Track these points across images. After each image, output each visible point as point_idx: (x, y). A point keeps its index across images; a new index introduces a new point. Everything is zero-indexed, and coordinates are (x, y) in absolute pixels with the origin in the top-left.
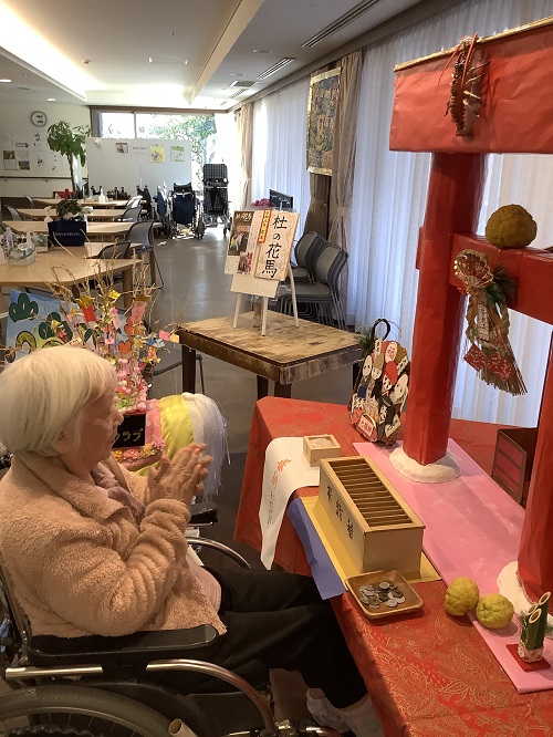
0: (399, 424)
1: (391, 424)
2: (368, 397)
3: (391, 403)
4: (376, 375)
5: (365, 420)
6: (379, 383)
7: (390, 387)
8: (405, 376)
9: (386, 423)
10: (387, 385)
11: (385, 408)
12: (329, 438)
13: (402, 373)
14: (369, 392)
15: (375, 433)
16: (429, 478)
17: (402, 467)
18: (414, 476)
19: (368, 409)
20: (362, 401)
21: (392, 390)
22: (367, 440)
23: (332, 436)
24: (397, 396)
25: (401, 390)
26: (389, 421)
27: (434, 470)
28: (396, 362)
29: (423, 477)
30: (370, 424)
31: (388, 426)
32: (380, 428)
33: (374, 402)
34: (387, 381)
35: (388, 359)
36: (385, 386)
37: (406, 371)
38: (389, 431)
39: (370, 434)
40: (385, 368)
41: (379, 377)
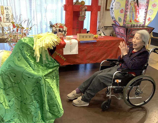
0: (67, 33)
5: (60, 36)
6: (59, 30)
8: (65, 26)
10: (61, 29)
11: (63, 32)
14: (58, 32)
21: (63, 29)
25: (65, 28)
26: (65, 33)
32: (64, 35)
38: (66, 34)
39: (62, 37)
40: (59, 27)
41: (59, 29)
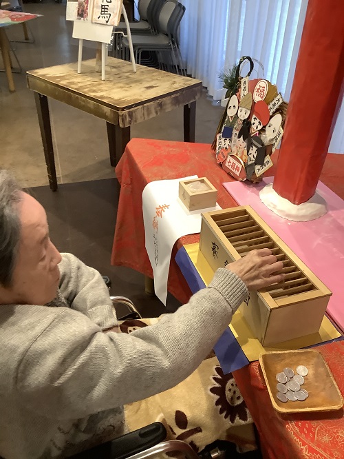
0: (271, 164)
1: (262, 164)
2: (234, 138)
3: (263, 144)
4: (243, 115)
5: (232, 160)
6: (247, 123)
7: (260, 127)
8: (278, 117)
9: (256, 164)
10: (256, 125)
11: (255, 149)
12: (203, 181)
13: (274, 113)
14: (235, 132)
15: (244, 172)
16: (303, 216)
17: (275, 207)
18: (289, 215)
19: (234, 149)
20: (228, 141)
21: (263, 130)
22: (234, 178)
23: (205, 179)
24: (268, 136)
25: (275, 130)
26: (260, 160)
27: (307, 209)
28: (267, 101)
29: (296, 216)
30: (237, 163)
31: (257, 167)
32: (248, 168)
33: (241, 143)
34: (257, 122)
35: (257, 99)
36: (254, 127)
37: (280, 110)
38: (259, 171)
39: (238, 174)
40: (254, 107)
41: (246, 117)
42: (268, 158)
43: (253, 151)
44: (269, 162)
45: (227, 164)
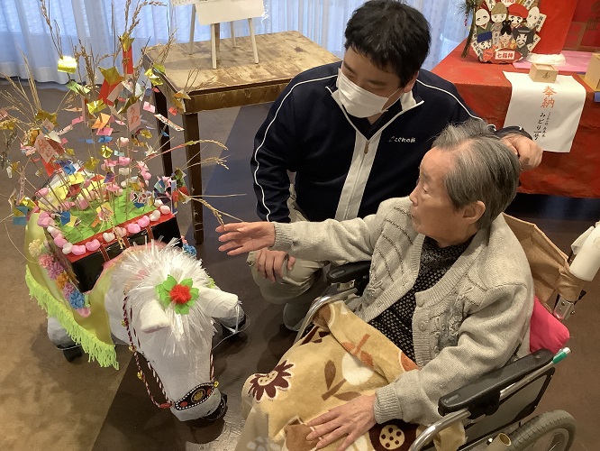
0: (539, 39)
5: (502, 53)
7: (520, 21)
8: (534, 8)
9: (527, 43)
10: (516, 21)
11: (522, 36)
13: (530, 7)
20: (487, 42)
21: (525, 20)
22: (509, 63)
24: (530, 23)
25: (535, 17)
30: (509, 52)
31: (528, 46)
34: (516, 19)
36: (515, 22)
37: (533, 5)
39: (513, 58)
41: (504, 19)
42: (536, 36)
43: (522, 38)
44: (537, 39)
45: (497, 58)
